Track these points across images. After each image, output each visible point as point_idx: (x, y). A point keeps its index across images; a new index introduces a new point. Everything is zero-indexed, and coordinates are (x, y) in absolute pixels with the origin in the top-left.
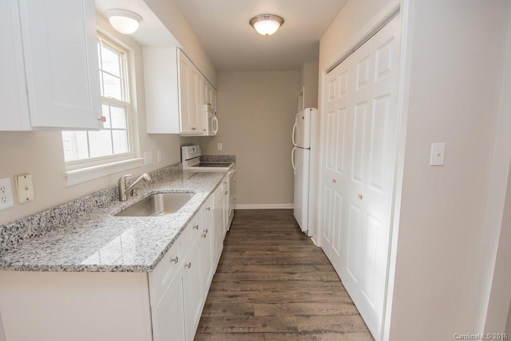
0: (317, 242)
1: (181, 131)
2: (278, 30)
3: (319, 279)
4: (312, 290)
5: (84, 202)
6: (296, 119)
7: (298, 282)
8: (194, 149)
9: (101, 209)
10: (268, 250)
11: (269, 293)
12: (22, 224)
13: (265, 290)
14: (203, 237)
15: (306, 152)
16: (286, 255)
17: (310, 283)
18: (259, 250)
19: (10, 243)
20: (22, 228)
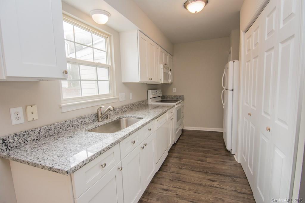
0: (238, 159)
1: (140, 80)
2: (203, 8)
3: (234, 189)
4: (226, 198)
5: (72, 122)
6: (225, 70)
7: (216, 188)
8: (156, 92)
9: (85, 126)
10: (199, 160)
11: (192, 193)
12: (27, 133)
13: (190, 190)
14: (142, 148)
15: (230, 93)
16: (211, 166)
17: (226, 191)
18: (192, 159)
19: (19, 143)
20: (27, 135)
